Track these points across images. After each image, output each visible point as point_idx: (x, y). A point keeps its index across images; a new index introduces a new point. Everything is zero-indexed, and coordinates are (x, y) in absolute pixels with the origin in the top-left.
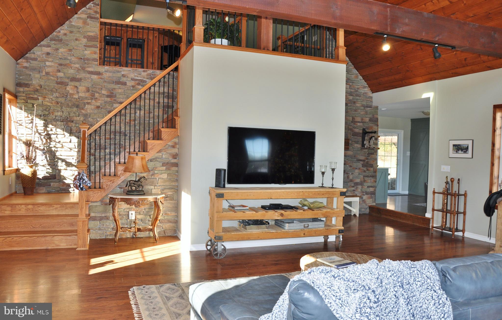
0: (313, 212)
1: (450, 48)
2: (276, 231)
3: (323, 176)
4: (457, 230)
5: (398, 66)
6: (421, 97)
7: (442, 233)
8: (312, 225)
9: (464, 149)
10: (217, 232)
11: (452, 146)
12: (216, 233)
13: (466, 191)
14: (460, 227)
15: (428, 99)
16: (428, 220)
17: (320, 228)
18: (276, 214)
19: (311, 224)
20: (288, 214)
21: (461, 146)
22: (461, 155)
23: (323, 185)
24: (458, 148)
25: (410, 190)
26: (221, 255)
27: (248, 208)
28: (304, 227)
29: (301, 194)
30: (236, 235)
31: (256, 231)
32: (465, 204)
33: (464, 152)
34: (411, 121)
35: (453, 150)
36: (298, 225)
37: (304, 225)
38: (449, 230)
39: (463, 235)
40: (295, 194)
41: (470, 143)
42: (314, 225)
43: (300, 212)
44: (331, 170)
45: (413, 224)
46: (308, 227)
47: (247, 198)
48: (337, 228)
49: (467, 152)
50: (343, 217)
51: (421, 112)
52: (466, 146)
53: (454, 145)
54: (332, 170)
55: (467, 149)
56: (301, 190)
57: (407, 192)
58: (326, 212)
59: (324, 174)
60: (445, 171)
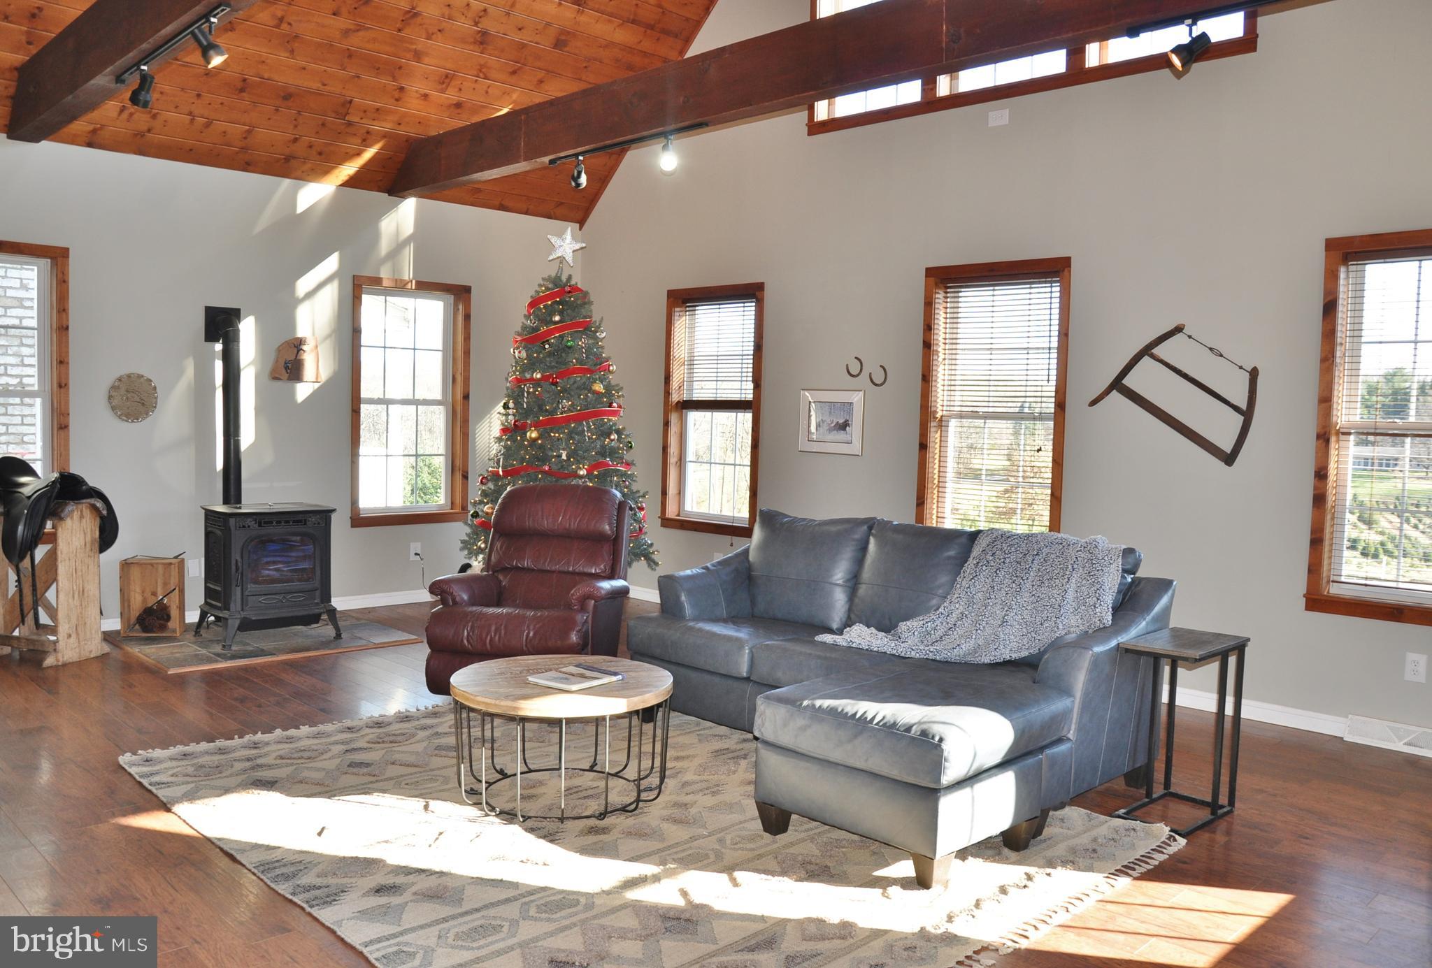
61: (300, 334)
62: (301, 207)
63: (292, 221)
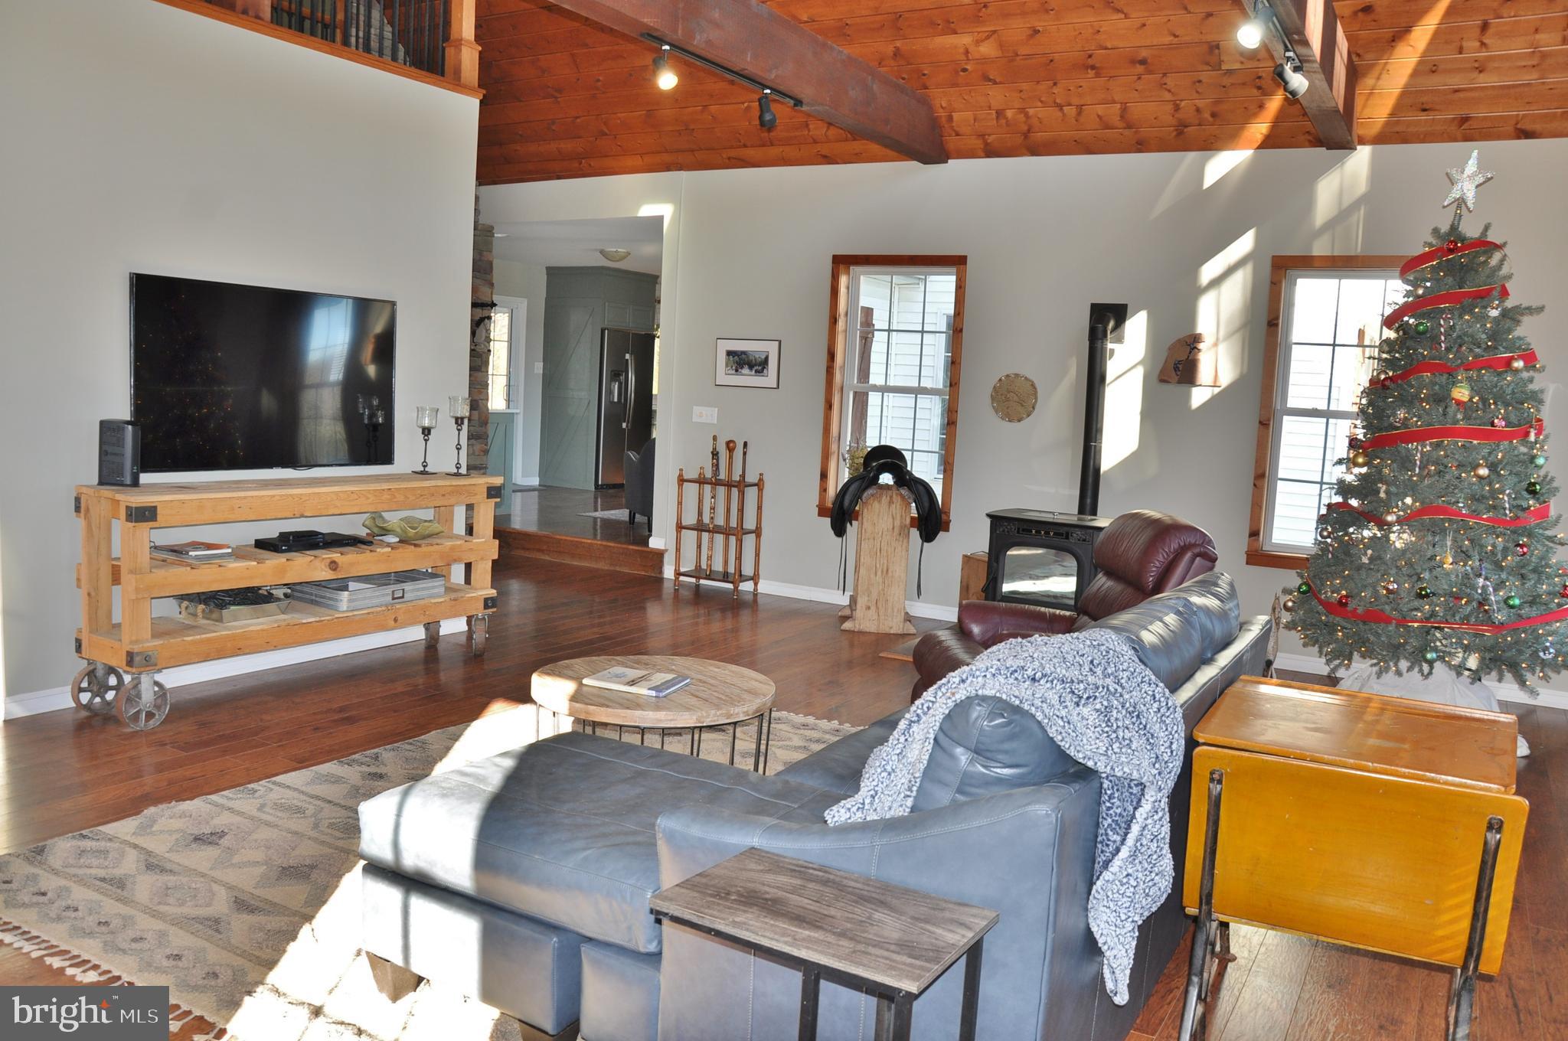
0: (418, 549)
1: (792, 102)
2: (318, 619)
3: (426, 441)
4: (742, 578)
5: (577, 118)
6: (637, 212)
7: (698, 586)
8: (413, 590)
9: (756, 365)
10: (134, 638)
11: (725, 354)
12: (132, 642)
13: (761, 475)
14: (748, 570)
15: (660, 219)
16: (659, 555)
17: (434, 597)
18: (317, 563)
19: (410, 588)
20: (350, 560)
21: (748, 357)
22: (747, 378)
23: (425, 466)
24: (740, 361)
25: (543, 473)
26: (150, 715)
27: (230, 550)
28: (394, 599)
29: (386, 496)
30: (202, 641)
31: (259, 624)
32: (760, 508)
33: (756, 371)
34: (547, 274)
35: (727, 366)
36: (377, 593)
37: (393, 592)
38: (721, 578)
39: (756, 589)
40: (368, 498)
41: (772, 349)
42: (418, 590)
43: (383, 553)
44: (454, 421)
45: (612, 568)
46: (403, 597)
47: (232, 517)
48: (480, 593)
49: (765, 371)
50: (494, 562)
51: (596, 250)
52: (763, 357)
53: (729, 353)
54: (456, 423)
55: (764, 363)
56: (385, 486)
57: (535, 481)
58: (452, 548)
59: (429, 433)
60: (703, 420)
61: (1199, 331)
62: (1209, 180)
63: (1199, 198)
